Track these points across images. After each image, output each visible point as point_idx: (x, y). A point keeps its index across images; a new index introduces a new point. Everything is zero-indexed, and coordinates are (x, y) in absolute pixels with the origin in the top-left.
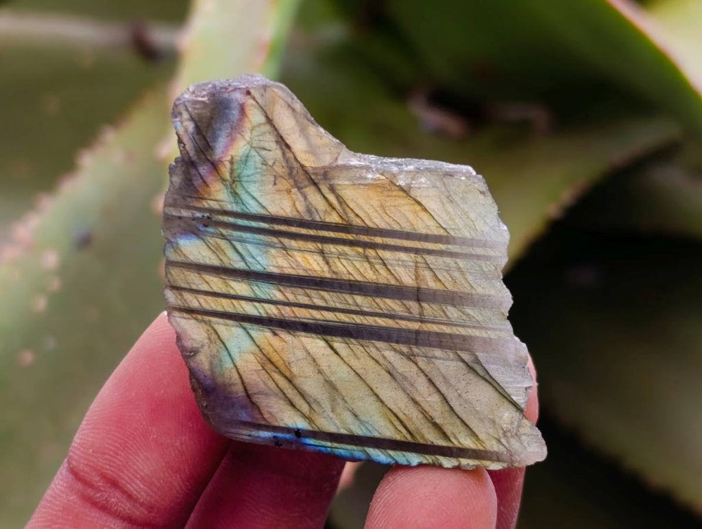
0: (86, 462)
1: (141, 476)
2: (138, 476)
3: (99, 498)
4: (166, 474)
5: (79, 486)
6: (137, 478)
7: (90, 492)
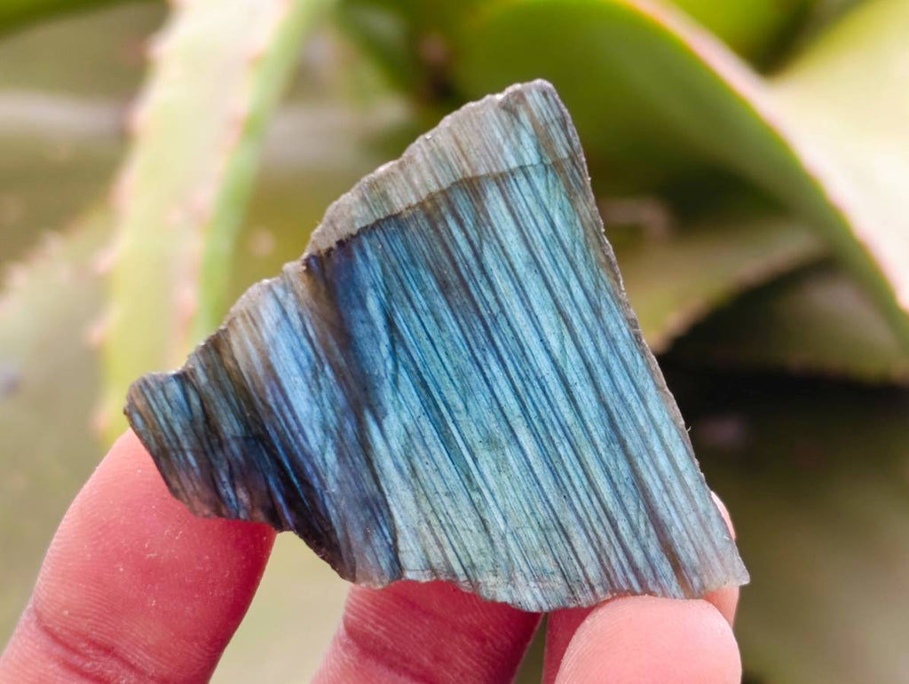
0: (64, 625)
1: (144, 646)
2: (140, 645)
3: (90, 669)
4: (178, 644)
5: (58, 650)
6: (140, 648)
7: (76, 659)
